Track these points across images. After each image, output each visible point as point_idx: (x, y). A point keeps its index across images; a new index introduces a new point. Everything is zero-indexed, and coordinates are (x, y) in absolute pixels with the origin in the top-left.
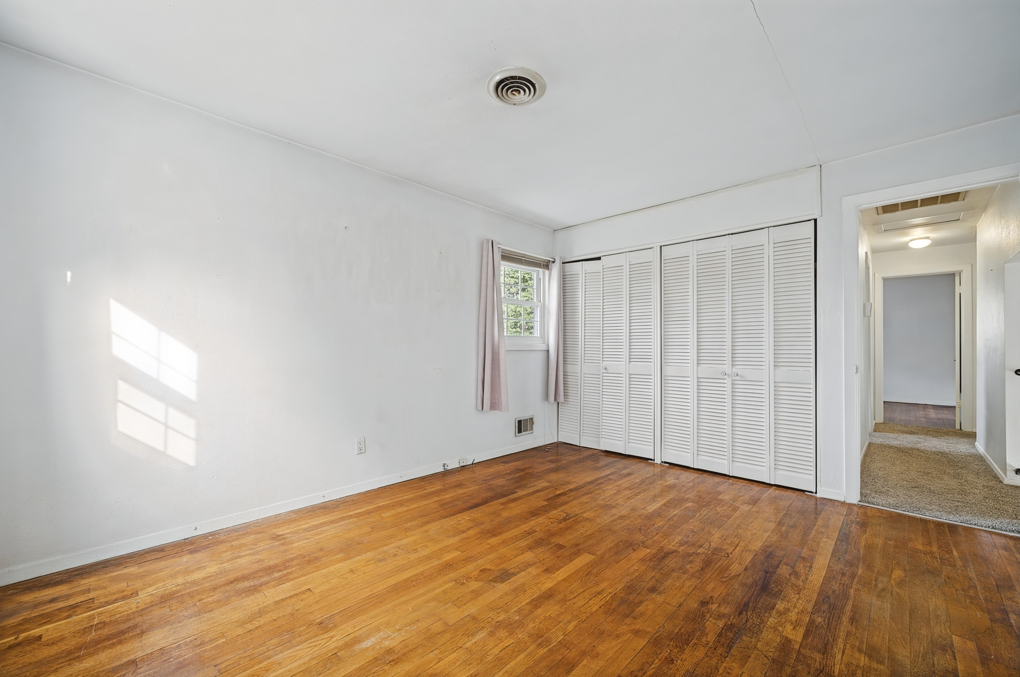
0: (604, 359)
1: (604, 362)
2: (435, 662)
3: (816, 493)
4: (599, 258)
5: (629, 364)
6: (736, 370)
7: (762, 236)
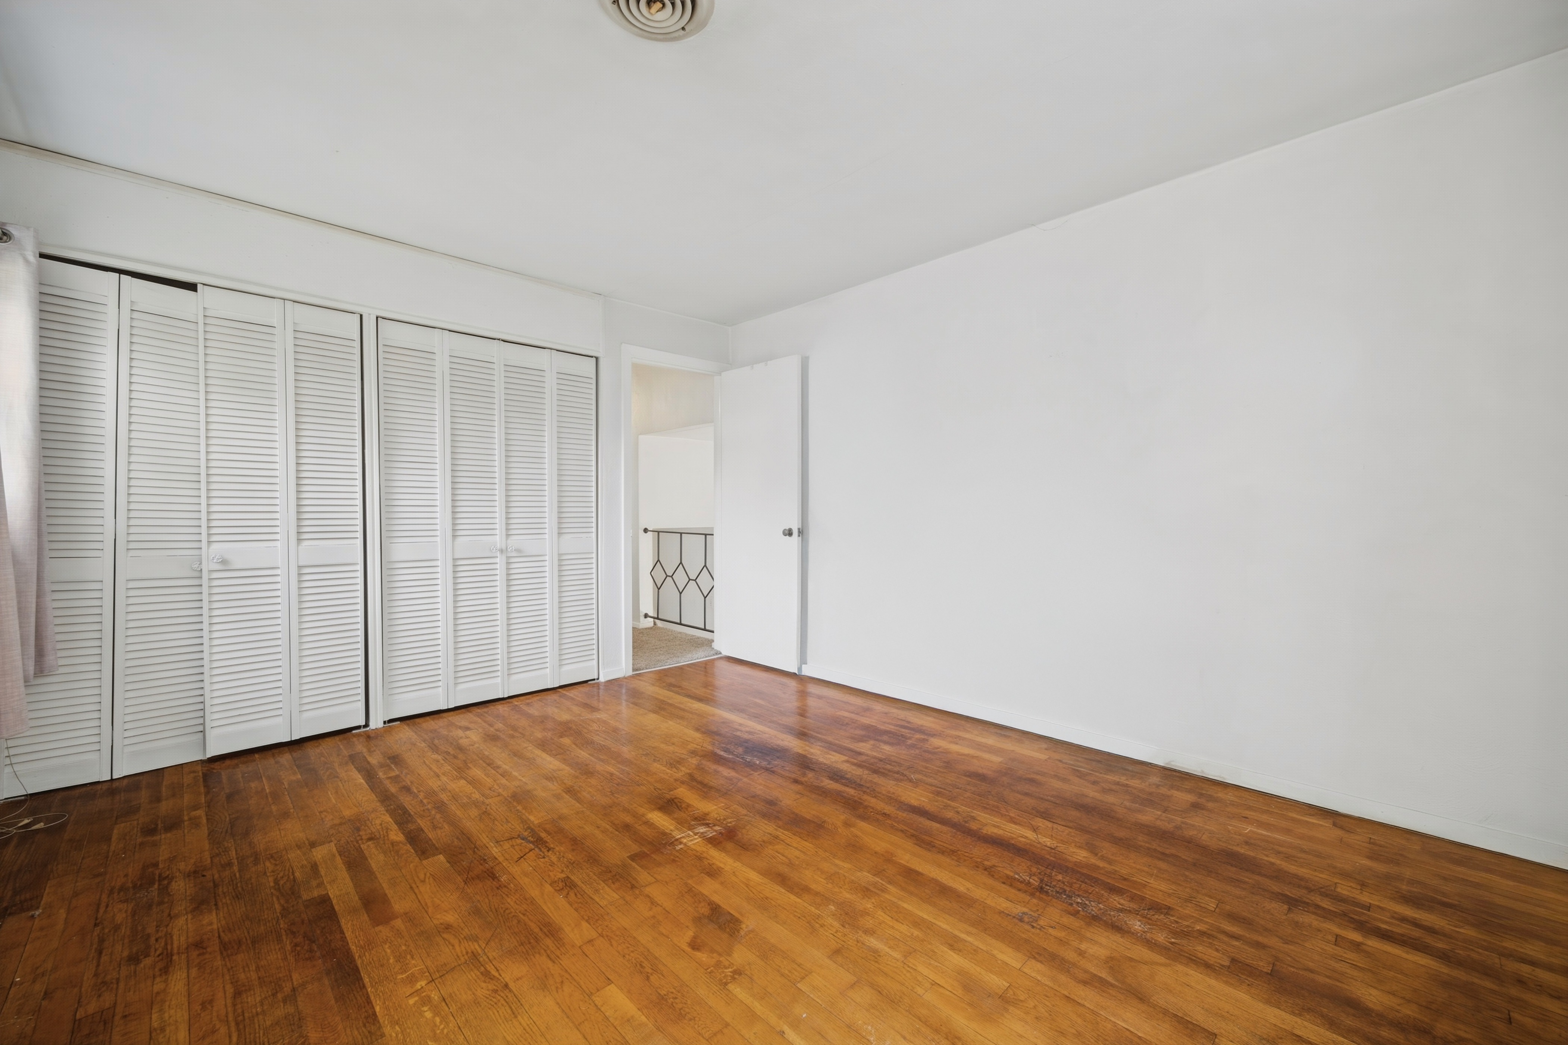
0: (214, 538)
1: (214, 546)
2: (941, 990)
3: (598, 679)
4: (192, 287)
5: (298, 544)
6: (514, 542)
7: (540, 359)
